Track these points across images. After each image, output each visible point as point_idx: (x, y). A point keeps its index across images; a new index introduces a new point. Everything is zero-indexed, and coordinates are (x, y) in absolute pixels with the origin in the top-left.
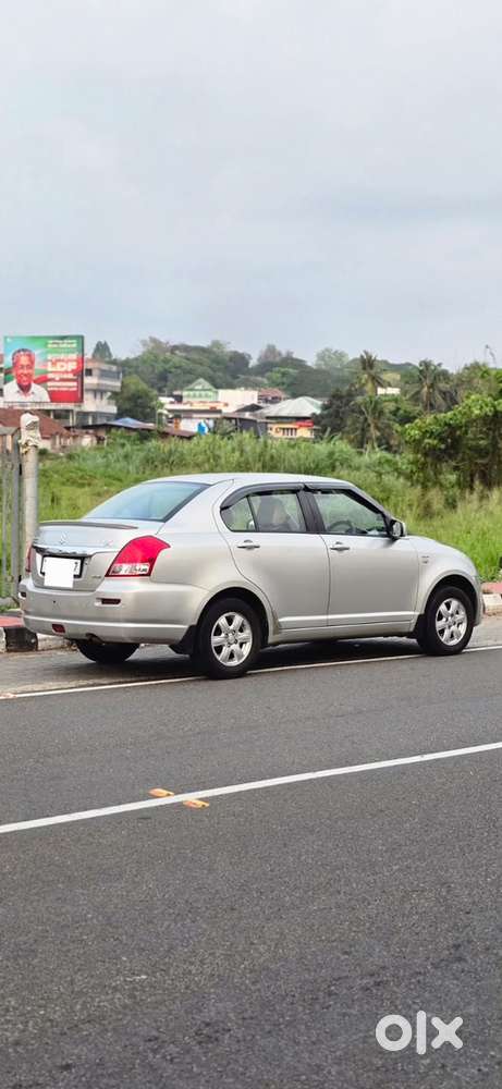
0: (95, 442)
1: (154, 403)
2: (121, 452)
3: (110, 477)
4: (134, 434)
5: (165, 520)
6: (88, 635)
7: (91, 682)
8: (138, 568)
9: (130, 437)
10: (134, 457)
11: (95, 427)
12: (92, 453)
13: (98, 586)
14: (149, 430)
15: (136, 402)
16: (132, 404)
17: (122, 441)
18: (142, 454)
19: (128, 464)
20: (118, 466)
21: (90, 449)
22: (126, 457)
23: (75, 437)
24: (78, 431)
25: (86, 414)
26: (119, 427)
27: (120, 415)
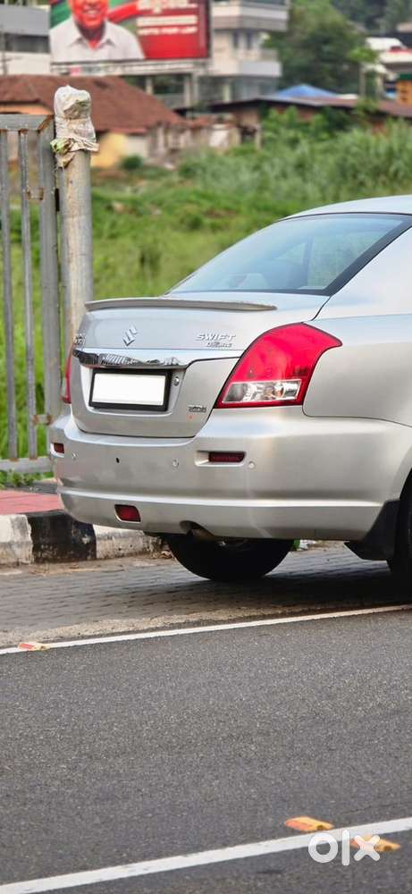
0: (237, 137)
1: (356, 51)
2: (291, 156)
3: (267, 209)
4: (316, 119)
5: (331, 290)
6: (185, 524)
7: (194, 617)
8: (278, 388)
9: (307, 124)
10: (316, 167)
11: (237, 107)
12: (231, 161)
13: (200, 426)
14: (347, 109)
15: (319, 50)
16: (312, 56)
17: (291, 134)
18: (332, 160)
19: (305, 180)
20: (285, 185)
21: (227, 153)
22: (301, 167)
23: (196, 130)
24: (201, 118)
25: (217, 81)
26: (283, 105)
27: (287, 80)
